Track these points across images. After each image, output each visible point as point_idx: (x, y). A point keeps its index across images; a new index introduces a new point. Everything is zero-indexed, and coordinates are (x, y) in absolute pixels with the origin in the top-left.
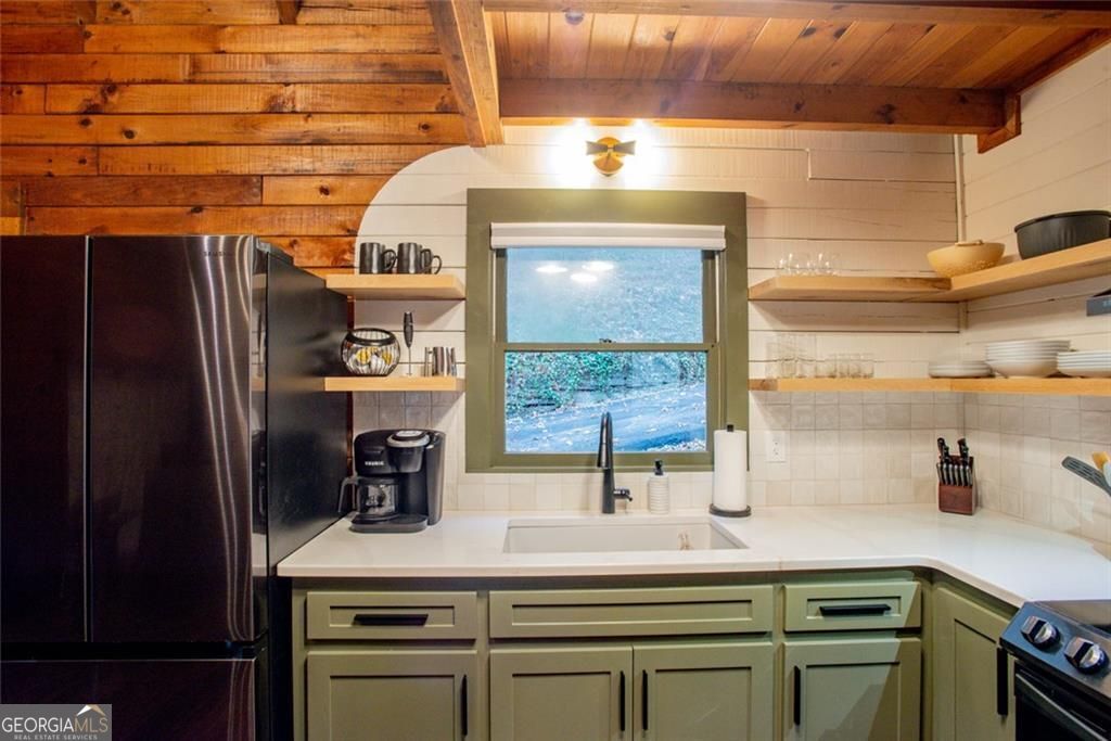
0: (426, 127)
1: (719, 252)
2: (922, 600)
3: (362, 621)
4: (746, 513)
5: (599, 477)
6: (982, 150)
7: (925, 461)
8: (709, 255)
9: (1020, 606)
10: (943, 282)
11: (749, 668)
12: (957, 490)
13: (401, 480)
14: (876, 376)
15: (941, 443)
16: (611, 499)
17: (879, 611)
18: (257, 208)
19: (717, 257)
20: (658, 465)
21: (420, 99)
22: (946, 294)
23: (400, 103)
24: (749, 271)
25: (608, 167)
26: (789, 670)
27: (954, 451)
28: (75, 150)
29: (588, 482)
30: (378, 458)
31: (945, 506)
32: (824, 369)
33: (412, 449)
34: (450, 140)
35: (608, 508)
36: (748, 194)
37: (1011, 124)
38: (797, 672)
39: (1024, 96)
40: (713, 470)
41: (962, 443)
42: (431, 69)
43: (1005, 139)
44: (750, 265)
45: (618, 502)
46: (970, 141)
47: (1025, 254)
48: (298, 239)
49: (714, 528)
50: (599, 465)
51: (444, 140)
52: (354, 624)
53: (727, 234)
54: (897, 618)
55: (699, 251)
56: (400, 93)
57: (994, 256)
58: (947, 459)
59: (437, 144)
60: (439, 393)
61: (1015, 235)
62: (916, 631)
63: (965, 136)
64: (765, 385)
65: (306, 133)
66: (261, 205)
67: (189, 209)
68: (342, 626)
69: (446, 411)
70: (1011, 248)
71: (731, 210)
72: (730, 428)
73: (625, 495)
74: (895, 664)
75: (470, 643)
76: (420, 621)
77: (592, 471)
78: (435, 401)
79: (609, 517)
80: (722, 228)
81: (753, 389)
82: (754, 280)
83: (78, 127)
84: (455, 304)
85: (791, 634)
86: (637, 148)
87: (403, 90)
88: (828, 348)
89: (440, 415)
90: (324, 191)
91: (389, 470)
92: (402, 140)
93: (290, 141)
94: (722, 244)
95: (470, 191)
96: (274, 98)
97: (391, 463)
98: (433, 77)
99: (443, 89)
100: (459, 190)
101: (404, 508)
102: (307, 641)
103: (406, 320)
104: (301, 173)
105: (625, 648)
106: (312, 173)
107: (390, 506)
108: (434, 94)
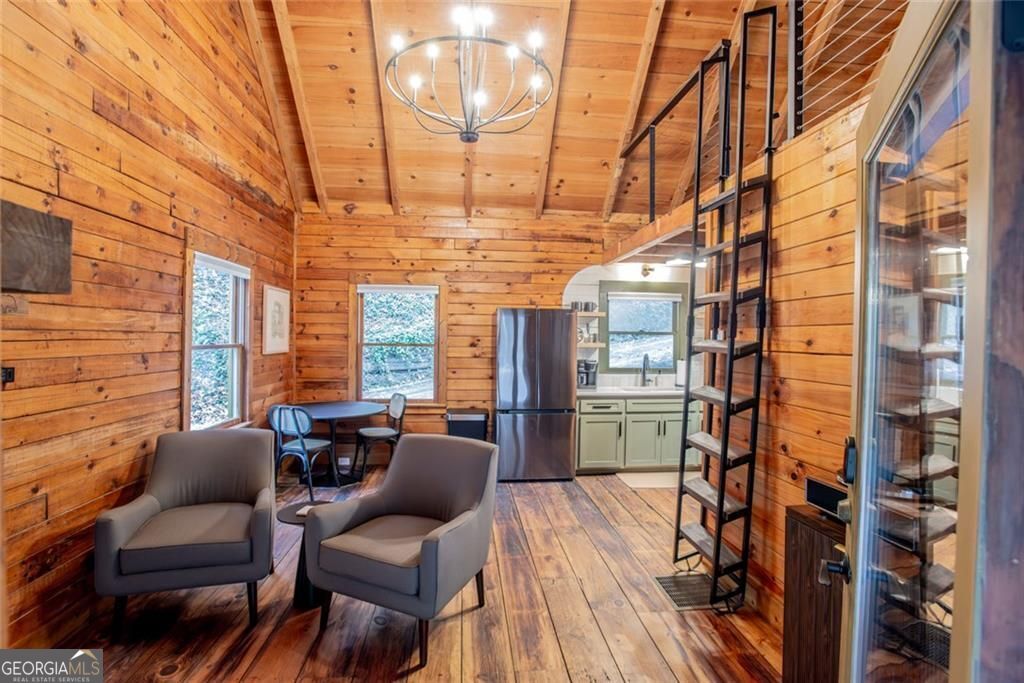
0: (586, 258)
1: (679, 302)
3: (595, 407)
5: (640, 376)
8: (675, 303)
13: (587, 374)
16: (644, 381)
18: (529, 285)
19: (678, 304)
20: (660, 372)
21: (584, 248)
23: (577, 249)
25: (645, 275)
29: (637, 378)
30: (582, 367)
33: (593, 365)
34: (594, 263)
35: (644, 384)
42: (587, 238)
45: (647, 382)
48: (543, 295)
49: (676, 390)
50: (641, 372)
51: (591, 263)
52: (593, 408)
53: (683, 297)
55: (672, 302)
59: (589, 264)
60: (591, 348)
65: (546, 259)
66: (530, 283)
68: (590, 409)
69: (593, 353)
72: (682, 360)
73: (649, 380)
75: (620, 413)
76: (609, 407)
77: (638, 374)
78: (589, 350)
79: (644, 387)
80: (681, 295)
83: (467, 254)
84: (595, 320)
86: (656, 270)
87: (578, 245)
89: (591, 355)
90: (552, 279)
91: (585, 371)
92: (578, 263)
93: (541, 261)
94: (680, 300)
95: (601, 281)
96: (535, 246)
97: (586, 369)
98: (588, 240)
99: (591, 244)
100: (596, 281)
101: (587, 384)
102: (581, 413)
103: (588, 325)
104: (544, 272)
105: (659, 415)
106: (548, 272)
107: (585, 382)
108: (588, 247)
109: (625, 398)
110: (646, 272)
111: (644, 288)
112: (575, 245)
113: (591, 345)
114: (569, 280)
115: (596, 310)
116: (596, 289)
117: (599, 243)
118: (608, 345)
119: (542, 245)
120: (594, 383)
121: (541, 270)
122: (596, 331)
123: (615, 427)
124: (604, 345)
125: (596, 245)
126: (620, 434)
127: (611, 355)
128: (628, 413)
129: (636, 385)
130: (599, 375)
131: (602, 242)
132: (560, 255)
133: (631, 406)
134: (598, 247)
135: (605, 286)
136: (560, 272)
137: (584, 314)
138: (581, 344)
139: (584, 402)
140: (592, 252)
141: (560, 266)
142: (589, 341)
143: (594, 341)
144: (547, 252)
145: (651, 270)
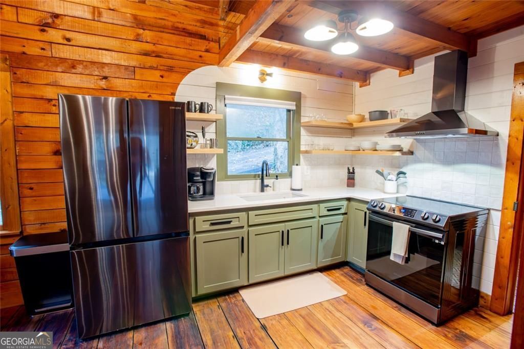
0: (201, 56)
1: (292, 110)
2: (348, 206)
3: (212, 224)
4: (301, 190)
5: (259, 181)
6: (360, 87)
7: (344, 174)
8: (289, 111)
9: (370, 201)
10: (351, 124)
11: (311, 226)
12: (351, 181)
13: (204, 184)
14: (335, 150)
15: (348, 169)
16: (263, 187)
17: (339, 209)
18: (133, 81)
19: (292, 112)
20: (277, 176)
21: (198, 45)
22: (351, 128)
23: (191, 45)
24: (302, 117)
25: (262, 80)
26: (320, 226)
27: (351, 171)
28: (38, 43)
29: (255, 183)
30: (197, 176)
31: (348, 186)
32: (322, 147)
33: (211, 173)
34: (209, 63)
35: (262, 190)
36: (302, 93)
37: (368, 82)
38: (322, 226)
39: (371, 75)
40: (291, 178)
41: (353, 168)
42: (201, 34)
43: (366, 85)
44: (302, 115)
45: (265, 188)
46: (357, 84)
47: (371, 120)
48: (151, 94)
49: (293, 194)
50: (259, 177)
51: (207, 62)
52: (210, 225)
53: (296, 105)
54: (343, 211)
55: (285, 110)
56: (190, 42)
57: (362, 119)
58: (349, 173)
59: (204, 63)
60: (208, 154)
61: (368, 114)
62: (346, 214)
63: (356, 83)
64: (307, 152)
65: (153, 52)
66: (134, 79)
67: (101, 77)
68: (206, 227)
69: (210, 160)
70: (367, 116)
71: (296, 97)
72: (297, 165)
73: (267, 186)
74: (342, 222)
75: (242, 227)
76: (229, 222)
77: (256, 179)
78: (206, 157)
79: (263, 193)
80: (295, 103)
81: (302, 153)
82: (303, 120)
83: (39, 32)
84: (211, 124)
85: (320, 217)
86: (273, 75)
87: (192, 40)
88: (323, 141)
89: (208, 162)
90: (162, 77)
91: (201, 180)
92: (192, 60)
93: (146, 54)
94: (294, 108)
95: (217, 83)
96: (138, 35)
97: (202, 178)
98: (203, 37)
99: (206, 42)
100: (213, 82)
101: (204, 193)
102: (195, 232)
103: (203, 129)
104: (151, 68)
105: (283, 224)
106: (156, 69)
107: (201, 193)
108: (203, 44)
109: (247, 210)
110: (263, 76)
111: (261, 93)
112: (188, 40)
113: (208, 151)
114: (182, 78)
115: (213, 112)
116: (213, 91)
117: (216, 42)
118: (226, 152)
119: (148, 35)
120: (212, 193)
121: (149, 65)
122: (213, 136)
123: (237, 243)
124: (221, 151)
125: (212, 43)
126: (243, 251)
127: (228, 161)
128: (250, 226)
129: (255, 191)
130: (217, 183)
131: (218, 41)
132: (171, 49)
133: (254, 218)
134: (214, 46)
135: (222, 88)
136: (170, 69)
137: (198, 115)
138: (198, 150)
139: (199, 219)
140: (207, 51)
141: (170, 62)
142: (206, 147)
143: (211, 147)
144: (154, 44)
145: (268, 75)
